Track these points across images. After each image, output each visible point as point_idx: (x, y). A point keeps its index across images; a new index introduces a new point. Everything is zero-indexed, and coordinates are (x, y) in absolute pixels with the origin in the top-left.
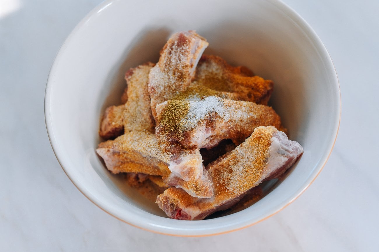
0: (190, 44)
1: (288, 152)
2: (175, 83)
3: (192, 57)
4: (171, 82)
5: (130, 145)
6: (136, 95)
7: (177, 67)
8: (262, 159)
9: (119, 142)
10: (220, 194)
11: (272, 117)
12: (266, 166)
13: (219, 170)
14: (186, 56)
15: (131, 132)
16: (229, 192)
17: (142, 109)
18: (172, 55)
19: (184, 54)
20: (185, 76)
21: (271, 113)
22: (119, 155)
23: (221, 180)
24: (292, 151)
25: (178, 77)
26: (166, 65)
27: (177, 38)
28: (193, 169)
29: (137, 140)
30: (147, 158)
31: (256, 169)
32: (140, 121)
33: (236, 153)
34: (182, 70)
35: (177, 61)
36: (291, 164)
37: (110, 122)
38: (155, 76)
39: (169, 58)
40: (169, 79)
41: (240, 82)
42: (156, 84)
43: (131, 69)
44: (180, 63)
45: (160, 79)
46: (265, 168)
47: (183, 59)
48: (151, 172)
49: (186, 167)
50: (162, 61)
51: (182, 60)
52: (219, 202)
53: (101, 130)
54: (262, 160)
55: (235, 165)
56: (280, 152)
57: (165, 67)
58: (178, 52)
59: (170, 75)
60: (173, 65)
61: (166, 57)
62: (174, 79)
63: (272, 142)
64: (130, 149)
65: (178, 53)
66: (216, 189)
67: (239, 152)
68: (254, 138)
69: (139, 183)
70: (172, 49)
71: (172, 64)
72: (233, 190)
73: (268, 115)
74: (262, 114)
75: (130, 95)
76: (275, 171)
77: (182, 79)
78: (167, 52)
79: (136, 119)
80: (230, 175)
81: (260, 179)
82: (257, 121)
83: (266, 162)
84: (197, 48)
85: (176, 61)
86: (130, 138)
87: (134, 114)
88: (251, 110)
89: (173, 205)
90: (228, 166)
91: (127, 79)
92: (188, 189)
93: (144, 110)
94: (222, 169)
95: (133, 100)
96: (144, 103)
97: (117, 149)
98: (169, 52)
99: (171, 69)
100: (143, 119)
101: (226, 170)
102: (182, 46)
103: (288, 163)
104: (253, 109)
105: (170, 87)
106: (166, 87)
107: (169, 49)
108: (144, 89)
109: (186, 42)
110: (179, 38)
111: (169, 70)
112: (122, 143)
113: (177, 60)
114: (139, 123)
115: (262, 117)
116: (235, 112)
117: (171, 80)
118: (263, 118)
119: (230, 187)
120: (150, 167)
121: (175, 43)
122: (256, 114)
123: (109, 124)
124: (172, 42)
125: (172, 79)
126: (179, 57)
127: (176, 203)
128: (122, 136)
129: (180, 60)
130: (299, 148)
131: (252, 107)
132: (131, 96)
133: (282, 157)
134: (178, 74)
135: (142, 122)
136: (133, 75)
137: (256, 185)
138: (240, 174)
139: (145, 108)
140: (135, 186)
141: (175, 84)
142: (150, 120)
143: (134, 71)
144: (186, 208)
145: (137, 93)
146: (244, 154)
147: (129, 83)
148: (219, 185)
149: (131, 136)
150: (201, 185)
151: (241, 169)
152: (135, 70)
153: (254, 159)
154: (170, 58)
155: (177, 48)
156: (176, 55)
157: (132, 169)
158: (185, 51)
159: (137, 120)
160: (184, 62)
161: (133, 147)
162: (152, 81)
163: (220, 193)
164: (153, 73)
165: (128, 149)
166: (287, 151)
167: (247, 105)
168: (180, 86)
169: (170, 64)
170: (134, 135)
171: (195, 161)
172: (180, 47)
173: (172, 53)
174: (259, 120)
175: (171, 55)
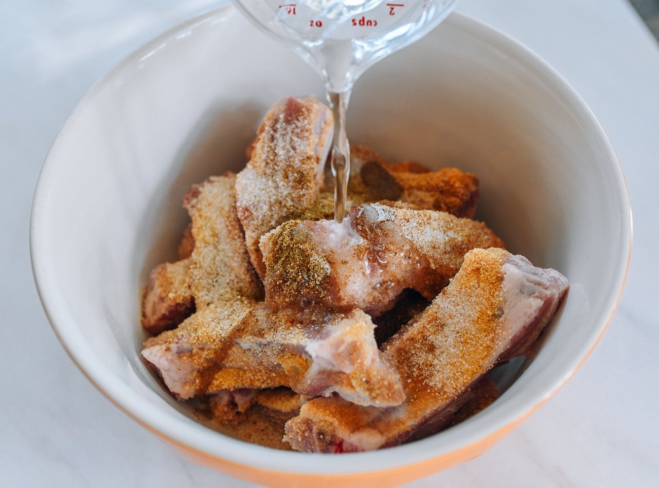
0: (311, 115)
1: (542, 286)
2: (289, 193)
3: (316, 140)
4: (281, 193)
5: (214, 330)
6: (211, 233)
7: (290, 162)
8: (492, 312)
9: (189, 328)
10: (417, 399)
11: (488, 239)
12: (501, 325)
13: (407, 349)
14: (305, 138)
15: (212, 306)
16: (435, 392)
17: (228, 257)
18: (277, 141)
19: (300, 136)
20: (308, 178)
21: (486, 234)
22: (191, 354)
23: (415, 370)
24: (549, 283)
25: (295, 181)
26: (267, 163)
27: (283, 107)
28: (358, 344)
29: (226, 317)
30: (252, 350)
31: (481, 335)
32: (228, 281)
33: (435, 310)
34: (301, 166)
35: (290, 152)
36: (549, 314)
37: (164, 295)
38: (248, 186)
39: (271, 149)
40: (277, 187)
41: (414, 184)
42: (253, 201)
43: (194, 186)
44: (296, 155)
45: (259, 192)
46: (499, 329)
47: (299, 145)
48: (263, 382)
49: (342, 342)
50: (258, 156)
51: (297, 147)
52: (418, 415)
53: (144, 315)
54: (491, 314)
55: (437, 333)
56: (523, 290)
57: (266, 167)
58: (287, 134)
59: (277, 179)
60: (281, 161)
61: (266, 148)
62: (288, 187)
63: (505, 274)
64: (215, 338)
65: (288, 136)
66: (407, 390)
67: (442, 306)
68: (468, 272)
69: (238, 413)
70: (275, 131)
71: (279, 159)
72: (442, 386)
73: (482, 235)
74: (471, 234)
75: (198, 235)
76: (521, 332)
77: (303, 185)
78: (266, 138)
79: (217, 279)
80: (431, 355)
81: (494, 354)
82: (463, 246)
83: (500, 316)
84: (323, 125)
85: (287, 152)
86: (212, 315)
87: (212, 270)
88: (448, 226)
89: (323, 434)
90: (425, 338)
91: (188, 206)
92: (352, 391)
93: (232, 258)
94: (412, 347)
95: (207, 243)
96: (231, 245)
97: (185, 344)
98: (270, 136)
99: (279, 168)
100: (233, 277)
101: (421, 348)
102: (295, 121)
103: (543, 311)
104: (452, 225)
105: (281, 203)
106: (273, 205)
107: (269, 132)
108: (226, 219)
109: (302, 112)
110: (286, 107)
111: (274, 171)
112: (196, 330)
113: (288, 149)
114: (225, 285)
115: (471, 240)
116: (420, 231)
117: (282, 189)
118: (473, 242)
119: (436, 381)
120: (260, 371)
121: (279, 118)
122: (460, 234)
123: (162, 299)
124: (274, 118)
125: (282, 187)
126: (293, 143)
127: (331, 428)
128: (193, 316)
129: (294, 149)
130: (559, 279)
131: (449, 222)
132: (201, 236)
133: (531, 299)
134: (293, 175)
135: (231, 282)
136: (200, 197)
137: (486, 368)
138: (452, 350)
139: (234, 254)
140: (229, 421)
141: (289, 197)
142: (248, 276)
143: (201, 189)
144: (352, 435)
145: (213, 227)
146: (453, 308)
147: (193, 213)
148: (412, 380)
149: (212, 312)
150: (379, 378)
151: (451, 340)
152: (203, 186)
153: (475, 315)
154: (273, 147)
155: (285, 127)
156: (285, 141)
157: (221, 382)
158: (302, 131)
159: (220, 281)
160: (303, 150)
161: (221, 331)
162: (243, 196)
163: (415, 396)
164: (244, 182)
165: (209, 338)
166: (539, 284)
167: (440, 217)
168: (301, 199)
169: (276, 159)
170: (219, 310)
171: (361, 327)
172: (291, 124)
173: (276, 138)
174: (466, 244)
175: (275, 141)
